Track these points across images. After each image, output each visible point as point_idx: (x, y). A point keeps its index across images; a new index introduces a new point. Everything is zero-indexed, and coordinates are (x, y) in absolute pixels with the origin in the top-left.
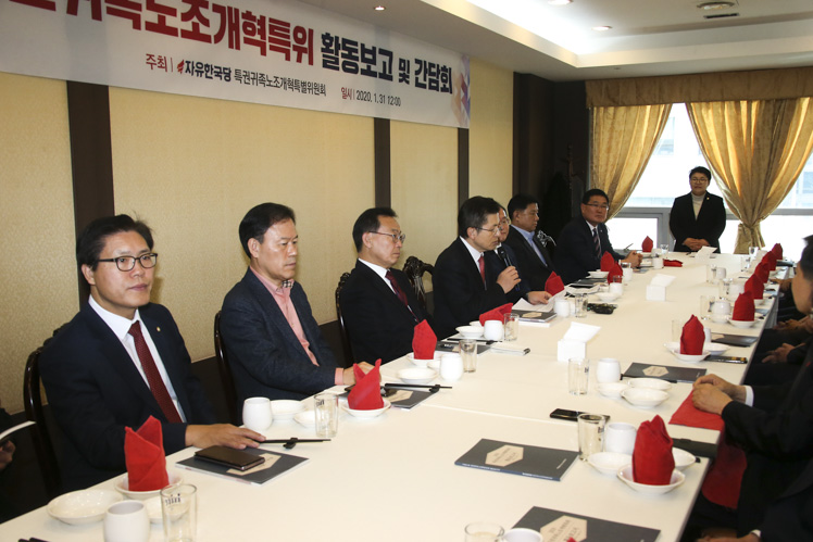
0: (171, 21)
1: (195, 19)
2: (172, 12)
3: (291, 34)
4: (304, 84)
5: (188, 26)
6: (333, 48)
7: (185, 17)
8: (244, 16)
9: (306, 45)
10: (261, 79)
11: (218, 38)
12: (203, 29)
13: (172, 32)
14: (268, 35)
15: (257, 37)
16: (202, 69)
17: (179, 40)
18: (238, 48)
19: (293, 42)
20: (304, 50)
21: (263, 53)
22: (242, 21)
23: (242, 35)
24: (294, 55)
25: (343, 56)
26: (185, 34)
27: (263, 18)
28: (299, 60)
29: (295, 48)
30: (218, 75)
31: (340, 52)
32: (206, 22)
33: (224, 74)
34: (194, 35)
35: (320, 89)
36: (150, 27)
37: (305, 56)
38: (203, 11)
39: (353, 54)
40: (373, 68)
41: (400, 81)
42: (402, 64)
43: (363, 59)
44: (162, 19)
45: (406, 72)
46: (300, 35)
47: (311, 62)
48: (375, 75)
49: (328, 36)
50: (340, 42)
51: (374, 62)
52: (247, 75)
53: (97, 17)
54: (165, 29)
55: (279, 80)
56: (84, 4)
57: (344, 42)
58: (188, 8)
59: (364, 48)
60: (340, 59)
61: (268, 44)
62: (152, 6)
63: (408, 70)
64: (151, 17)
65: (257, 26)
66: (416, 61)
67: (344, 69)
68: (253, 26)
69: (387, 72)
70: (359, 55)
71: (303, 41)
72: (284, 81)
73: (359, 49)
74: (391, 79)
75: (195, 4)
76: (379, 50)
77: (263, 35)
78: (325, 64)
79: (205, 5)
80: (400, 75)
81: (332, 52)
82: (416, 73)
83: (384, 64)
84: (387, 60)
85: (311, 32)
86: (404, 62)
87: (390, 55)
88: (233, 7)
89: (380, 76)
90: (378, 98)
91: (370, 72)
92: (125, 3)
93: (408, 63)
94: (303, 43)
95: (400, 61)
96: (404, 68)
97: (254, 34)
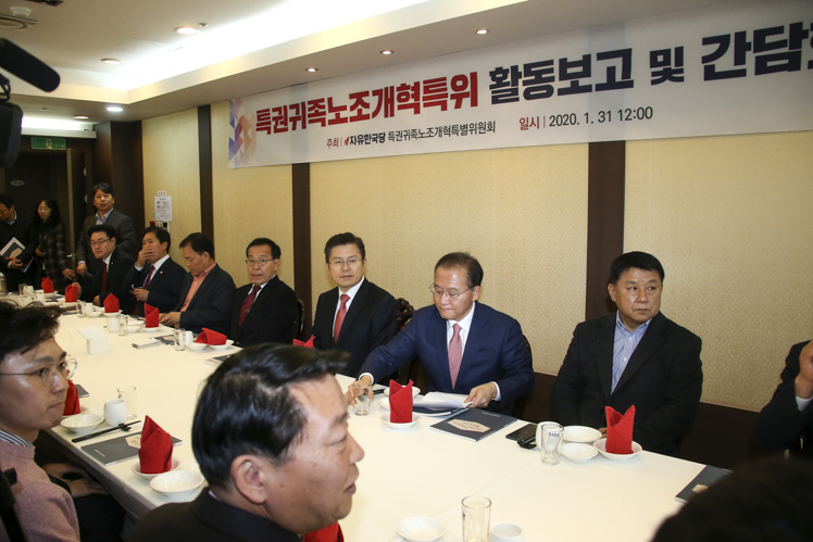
0: (343, 114)
1: (360, 107)
2: (344, 108)
3: (449, 86)
4: (465, 126)
5: (355, 113)
6: (509, 79)
7: (352, 108)
8: (398, 89)
9: (468, 89)
10: (413, 134)
11: (375, 114)
12: (365, 112)
13: (345, 120)
14: (422, 95)
15: (411, 101)
16: (363, 139)
17: (349, 124)
18: (392, 115)
19: (450, 91)
20: (467, 95)
21: (417, 111)
22: (396, 94)
23: (396, 103)
24: (451, 103)
25: (525, 83)
26: (353, 119)
27: (417, 84)
28: (458, 106)
29: (453, 97)
30: (375, 140)
31: (520, 81)
32: (367, 106)
33: (380, 138)
34: (360, 117)
35: (491, 127)
36: (331, 122)
37: (466, 101)
38: (365, 99)
39: (544, 76)
40: (583, 82)
41: (653, 82)
42: (660, 58)
43: (563, 76)
44: (338, 115)
45: (673, 66)
46: (459, 83)
47: (474, 103)
48: (587, 89)
49: (499, 70)
50: (521, 69)
51: (587, 73)
52: (400, 134)
53: (304, 127)
54: (339, 120)
55: (434, 131)
56: (299, 123)
57: (528, 67)
58: (354, 100)
59: (564, 64)
60: (522, 89)
61: (422, 103)
62: (332, 109)
63: (679, 61)
64: (331, 116)
65: (411, 92)
66: (706, 41)
67: (528, 96)
68: (407, 94)
69: (618, 78)
70: (556, 74)
71: (464, 86)
72: (439, 130)
73: (556, 66)
74: (630, 85)
75: (359, 97)
76: (598, 54)
77: (416, 96)
78: (495, 100)
79: (366, 94)
80: (654, 74)
81: (507, 84)
82: (705, 59)
83: (611, 71)
84: (618, 63)
85: (474, 76)
86: (666, 53)
87: (626, 55)
88: (389, 86)
89: (600, 87)
90: (594, 117)
91: (576, 89)
92: (317, 114)
93: (679, 51)
94: (464, 89)
95: (654, 55)
96: (667, 61)
97: (407, 99)
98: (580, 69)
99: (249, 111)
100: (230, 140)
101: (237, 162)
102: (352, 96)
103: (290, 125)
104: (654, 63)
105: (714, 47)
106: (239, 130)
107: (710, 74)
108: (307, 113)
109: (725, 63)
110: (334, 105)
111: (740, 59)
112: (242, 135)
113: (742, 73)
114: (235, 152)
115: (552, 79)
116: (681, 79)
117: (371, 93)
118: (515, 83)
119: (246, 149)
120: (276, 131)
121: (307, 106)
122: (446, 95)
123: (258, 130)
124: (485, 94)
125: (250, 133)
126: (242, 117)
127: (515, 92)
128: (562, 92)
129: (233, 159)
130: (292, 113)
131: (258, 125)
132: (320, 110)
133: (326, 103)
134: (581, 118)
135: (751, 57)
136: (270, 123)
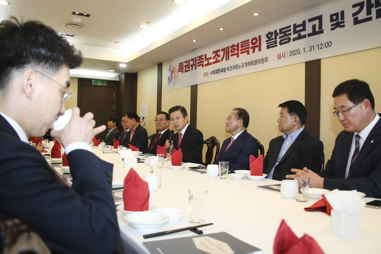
0: (210, 61)
1: (217, 57)
2: (210, 58)
3: (250, 43)
4: (256, 61)
5: (215, 60)
6: (273, 37)
7: (214, 58)
8: (231, 47)
9: (258, 44)
10: (237, 67)
11: (222, 59)
12: (218, 59)
13: (211, 64)
14: (240, 48)
15: (236, 52)
16: (217, 72)
17: (212, 65)
18: (229, 59)
19: (251, 46)
20: (257, 46)
22: (230, 49)
23: (230, 54)
24: (251, 51)
25: (280, 38)
26: (214, 63)
27: (238, 44)
28: (254, 52)
29: (252, 48)
30: (222, 71)
31: (278, 37)
32: (219, 56)
33: (224, 70)
34: (217, 61)
35: (266, 60)
36: (206, 65)
37: (257, 49)
38: (219, 53)
39: (287, 33)
40: (303, 33)
41: (332, 29)
42: (334, 17)
43: (295, 32)
44: (208, 62)
45: (340, 20)
46: (254, 41)
47: (260, 50)
48: (304, 36)
49: (270, 33)
50: (278, 31)
51: (304, 29)
52: (231, 67)
53: (196, 69)
54: (209, 64)
55: (244, 64)
56: (194, 67)
57: (281, 30)
58: (215, 54)
59: (295, 26)
60: (278, 40)
61: (240, 52)
62: (206, 59)
63: (343, 18)
64: (206, 62)
65: (236, 48)
66: (354, 6)
67: (281, 44)
68: (234, 49)
69: (317, 30)
70: (292, 32)
71: (256, 43)
72: (246, 64)
73: (292, 28)
74: (322, 32)
75: (216, 52)
76: (309, 20)
77: (238, 50)
78: (268, 47)
79: (219, 51)
80: (332, 25)
81: (273, 39)
82: (354, 15)
83: (314, 26)
84: (317, 22)
85: (260, 37)
86: (337, 14)
87: (320, 18)
88: (227, 46)
89: (310, 35)
90: (307, 49)
91: (300, 37)
92: (201, 62)
93: (342, 13)
94: (256, 44)
95: (331, 16)
96: (337, 18)
97: (234, 52)
98: (301, 28)
99: (176, 64)
100: (169, 77)
101: (171, 87)
102: (214, 53)
103: (191, 68)
104: (332, 20)
105: (357, 8)
106: (172, 73)
107: (356, 22)
108: (197, 62)
109: (363, 15)
110: (207, 58)
111: (369, 12)
112: (173, 75)
113: (370, 19)
114: (170, 83)
115: (290, 34)
116: (344, 26)
117: (221, 50)
118: (276, 38)
119: (174, 81)
120: (186, 71)
121: (197, 59)
122: (249, 48)
123: (179, 72)
124: (264, 45)
125: (176, 74)
126: (173, 67)
127: (276, 42)
128: (295, 39)
129: (169, 86)
130: (191, 63)
131: (179, 69)
132: (202, 60)
133: (204, 57)
134: (302, 51)
135: (374, 10)
136: (183, 68)
